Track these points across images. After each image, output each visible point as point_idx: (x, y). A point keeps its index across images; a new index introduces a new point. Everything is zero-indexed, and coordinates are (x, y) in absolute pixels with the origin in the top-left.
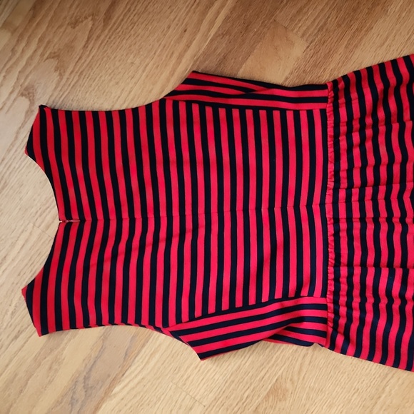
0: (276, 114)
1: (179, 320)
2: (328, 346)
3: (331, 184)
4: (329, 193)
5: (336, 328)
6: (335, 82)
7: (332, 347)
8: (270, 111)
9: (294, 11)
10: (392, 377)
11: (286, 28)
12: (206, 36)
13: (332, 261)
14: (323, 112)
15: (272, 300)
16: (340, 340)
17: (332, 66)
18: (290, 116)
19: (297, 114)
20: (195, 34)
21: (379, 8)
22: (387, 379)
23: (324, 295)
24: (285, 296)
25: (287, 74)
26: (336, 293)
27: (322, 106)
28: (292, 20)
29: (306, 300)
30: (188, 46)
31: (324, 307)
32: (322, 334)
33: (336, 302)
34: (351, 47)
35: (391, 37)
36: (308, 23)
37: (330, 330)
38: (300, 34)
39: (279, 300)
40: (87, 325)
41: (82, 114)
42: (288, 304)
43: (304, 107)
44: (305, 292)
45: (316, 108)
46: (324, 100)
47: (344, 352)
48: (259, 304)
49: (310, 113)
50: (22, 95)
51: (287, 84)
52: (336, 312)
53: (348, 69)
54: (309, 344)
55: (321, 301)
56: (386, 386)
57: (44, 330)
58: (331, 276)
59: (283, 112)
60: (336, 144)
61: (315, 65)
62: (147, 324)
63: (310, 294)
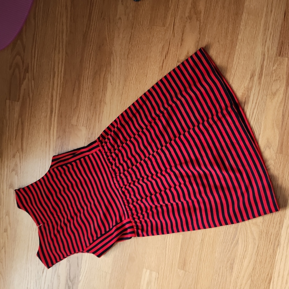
0: (86, 158)
1: (87, 247)
2: (136, 236)
3: (114, 175)
4: (114, 179)
5: (138, 228)
6: (99, 138)
7: (138, 235)
8: (84, 157)
9: (76, 118)
10: (167, 238)
11: (76, 125)
12: (54, 141)
13: (126, 204)
14: (100, 150)
15: (113, 227)
16: (140, 231)
17: (97, 132)
18: (91, 156)
19: (92, 154)
20: (50, 142)
21: (102, 103)
22: (166, 239)
23: (128, 217)
24: (117, 223)
25: (84, 141)
26: (133, 215)
27: (98, 148)
28: (77, 121)
29: (124, 222)
30: (50, 147)
31: (130, 222)
32: (133, 232)
33: (134, 219)
34: (100, 122)
35: (111, 112)
36: (83, 120)
37: (136, 230)
38: (82, 125)
39: (115, 226)
40: (61, 260)
41: (28, 187)
42: (119, 226)
43: (93, 151)
44: (123, 219)
45: (97, 150)
46: (98, 146)
47: (143, 236)
48: (110, 230)
49: (96, 152)
50: (10, 188)
51: (86, 145)
52: (136, 222)
53: (101, 132)
54: (131, 238)
55: (128, 220)
56: (167, 242)
57: (49, 267)
58: (128, 209)
59: (88, 156)
60: (109, 160)
61: (92, 134)
62: (78, 252)
63: (125, 219)
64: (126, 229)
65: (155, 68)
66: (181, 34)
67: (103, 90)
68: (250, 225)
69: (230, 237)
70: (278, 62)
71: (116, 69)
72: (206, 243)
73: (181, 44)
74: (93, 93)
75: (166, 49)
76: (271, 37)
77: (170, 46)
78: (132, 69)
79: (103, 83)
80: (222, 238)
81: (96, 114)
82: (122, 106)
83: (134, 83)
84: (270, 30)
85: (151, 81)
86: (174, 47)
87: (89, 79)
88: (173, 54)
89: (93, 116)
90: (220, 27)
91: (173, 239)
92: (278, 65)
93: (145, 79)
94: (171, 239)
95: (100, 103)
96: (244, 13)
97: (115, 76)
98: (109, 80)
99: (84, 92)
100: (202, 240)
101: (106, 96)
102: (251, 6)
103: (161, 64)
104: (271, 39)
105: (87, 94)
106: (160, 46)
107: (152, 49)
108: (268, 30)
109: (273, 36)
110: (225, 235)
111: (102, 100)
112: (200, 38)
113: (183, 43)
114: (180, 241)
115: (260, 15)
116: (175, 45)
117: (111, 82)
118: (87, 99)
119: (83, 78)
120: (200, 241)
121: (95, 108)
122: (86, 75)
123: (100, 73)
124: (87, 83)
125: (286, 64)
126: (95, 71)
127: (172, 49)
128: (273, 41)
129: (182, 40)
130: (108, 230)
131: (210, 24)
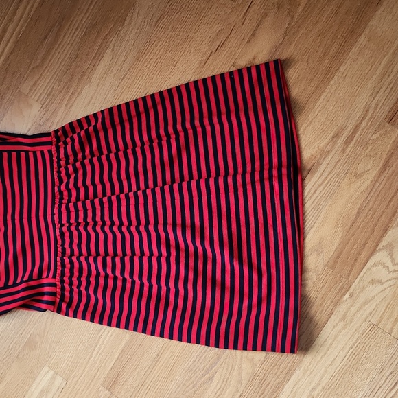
0: (23, 154)
2: (56, 310)
3: (57, 201)
4: (56, 206)
5: (62, 299)
6: (56, 131)
7: (59, 311)
8: (18, 152)
9: (31, 84)
10: (104, 331)
11: (27, 95)
13: (59, 253)
14: (50, 152)
15: (22, 282)
16: (64, 306)
17: (57, 120)
18: (31, 154)
19: (35, 153)
21: (86, 77)
22: (101, 333)
23: (54, 277)
24: (30, 279)
25: (29, 126)
26: (63, 274)
27: (49, 147)
28: (30, 90)
29: (45, 281)
31: (54, 285)
32: (52, 303)
33: (62, 282)
34: (69, 106)
35: (94, 98)
36: (41, 91)
37: (58, 300)
38: (36, 99)
39: (26, 281)
42: (32, 283)
43: (39, 149)
44: (44, 275)
45: (45, 149)
46: (50, 143)
47: (67, 315)
48: (15, 285)
49: (42, 152)
51: (30, 134)
52: (63, 289)
53: (65, 122)
54: (45, 310)
55: (52, 281)
56: (100, 338)
58: (59, 264)
59: (27, 152)
60: (59, 172)
61: (48, 120)
63: (47, 277)
64: (43, 294)
65: (193, 59)
66: (255, 24)
67: (94, 58)
68: (241, 359)
69: (203, 366)
70: (384, 130)
71: (130, 34)
72: (162, 362)
73: (249, 41)
74: (77, 55)
75: (223, 37)
76: (389, 89)
77: (232, 35)
78: (156, 46)
79: (100, 46)
80: (191, 363)
81: (67, 92)
82: (116, 96)
83: (151, 68)
84: (391, 77)
85: (179, 77)
86: (237, 40)
87: (78, 30)
88: (231, 50)
89: (61, 92)
90: (319, 40)
91: (113, 336)
92: (381, 135)
93: (170, 70)
94: (109, 335)
95: (82, 76)
96: (363, 35)
97: (124, 44)
98: (111, 46)
99: (62, 48)
100: (158, 355)
101: (96, 69)
102: (379, 29)
103: (205, 58)
104: (386, 92)
105: (65, 52)
106: (216, 28)
107: (200, 27)
108: (389, 76)
109: (392, 88)
110: (197, 360)
111: (88, 73)
112: (281, 44)
113: (253, 40)
114: (123, 344)
115: (385, 49)
116: (239, 37)
117: (113, 51)
118: (63, 60)
119: (69, 24)
120: (154, 356)
121: (70, 80)
122: (77, 21)
123: (101, 28)
124: (73, 36)
125: (393, 139)
126: (95, 22)
127: (232, 41)
128: (389, 97)
129: (253, 34)
130: (11, 283)
131: (306, 29)
